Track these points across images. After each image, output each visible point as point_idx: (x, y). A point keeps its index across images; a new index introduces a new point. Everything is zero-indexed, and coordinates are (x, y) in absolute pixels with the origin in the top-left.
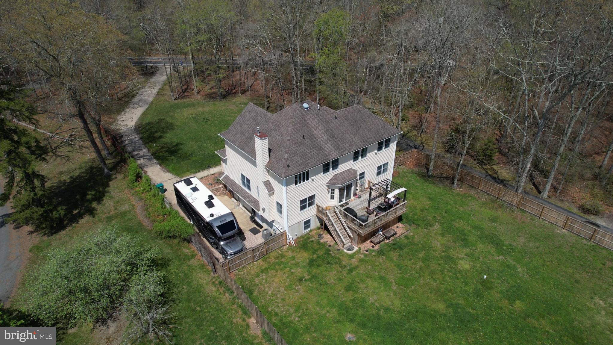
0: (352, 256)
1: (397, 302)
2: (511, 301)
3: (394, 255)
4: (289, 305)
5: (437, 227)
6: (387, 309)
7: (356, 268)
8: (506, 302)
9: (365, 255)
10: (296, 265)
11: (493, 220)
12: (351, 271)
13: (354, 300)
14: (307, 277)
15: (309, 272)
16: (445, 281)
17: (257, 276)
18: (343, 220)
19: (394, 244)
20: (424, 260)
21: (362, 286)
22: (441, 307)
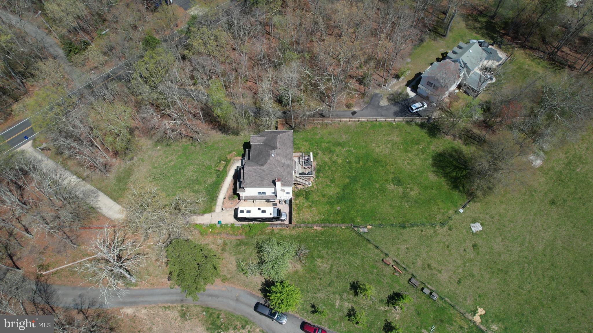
0: (313, 186)
1: (338, 189)
2: (359, 163)
3: (321, 175)
4: (317, 215)
5: (320, 152)
6: (337, 193)
7: (318, 189)
8: (358, 165)
9: (315, 182)
10: (303, 203)
11: (330, 134)
12: (318, 191)
13: (329, 198)
14: (311, 204)
15: (309, 202)
16: (340, 171)
17: (299, 216)
18: (302, 178)
19: (317, 171)
20: (329, 168)
21: (325, 192)
22: (347, 181)
